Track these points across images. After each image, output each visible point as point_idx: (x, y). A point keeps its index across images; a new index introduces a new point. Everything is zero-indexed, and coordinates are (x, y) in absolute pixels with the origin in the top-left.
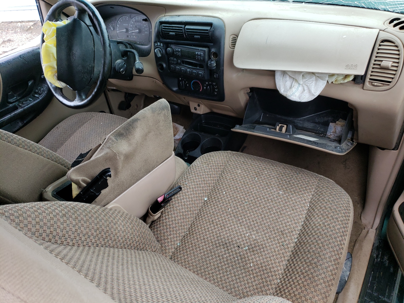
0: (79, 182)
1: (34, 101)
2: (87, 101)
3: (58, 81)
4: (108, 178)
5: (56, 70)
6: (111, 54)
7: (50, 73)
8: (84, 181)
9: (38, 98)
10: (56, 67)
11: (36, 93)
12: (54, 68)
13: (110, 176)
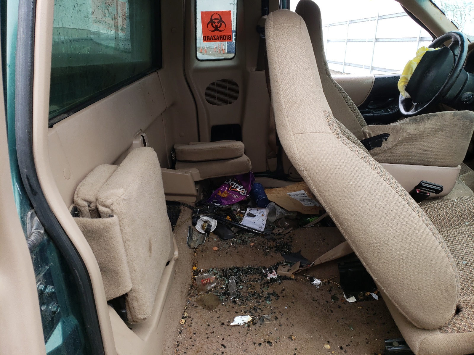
0: (366, 133)
1: (385, 113)
2: (418, 112)
3: (405, 91)
4: (384, 140)
5: (408, 81)
6: (457, 77)
7: (403, 84)
8: (370, 134)
9: (389, 112)
10: (409, 79)
11: (390, 108)
12: (408, 80)
13: (386, 140)
